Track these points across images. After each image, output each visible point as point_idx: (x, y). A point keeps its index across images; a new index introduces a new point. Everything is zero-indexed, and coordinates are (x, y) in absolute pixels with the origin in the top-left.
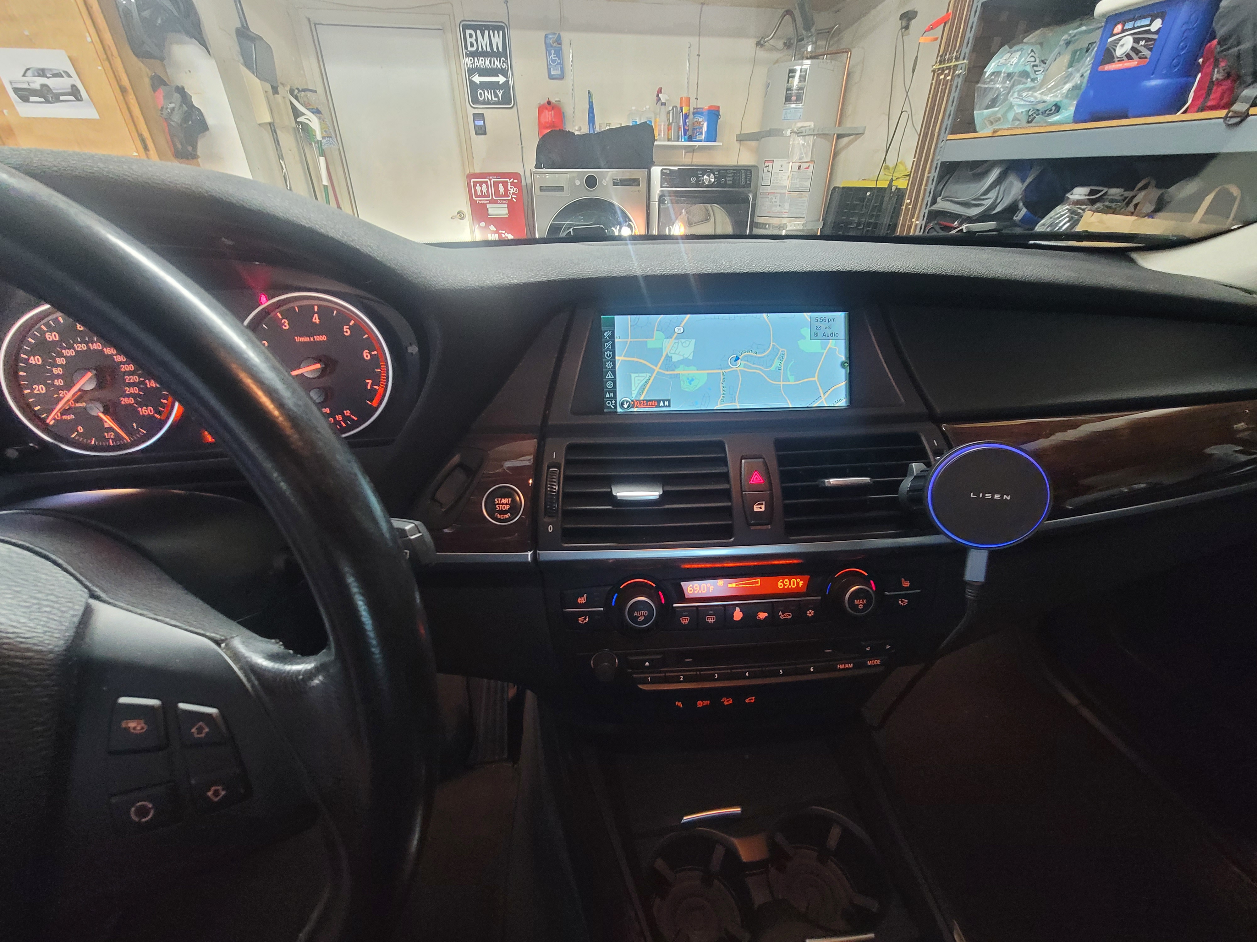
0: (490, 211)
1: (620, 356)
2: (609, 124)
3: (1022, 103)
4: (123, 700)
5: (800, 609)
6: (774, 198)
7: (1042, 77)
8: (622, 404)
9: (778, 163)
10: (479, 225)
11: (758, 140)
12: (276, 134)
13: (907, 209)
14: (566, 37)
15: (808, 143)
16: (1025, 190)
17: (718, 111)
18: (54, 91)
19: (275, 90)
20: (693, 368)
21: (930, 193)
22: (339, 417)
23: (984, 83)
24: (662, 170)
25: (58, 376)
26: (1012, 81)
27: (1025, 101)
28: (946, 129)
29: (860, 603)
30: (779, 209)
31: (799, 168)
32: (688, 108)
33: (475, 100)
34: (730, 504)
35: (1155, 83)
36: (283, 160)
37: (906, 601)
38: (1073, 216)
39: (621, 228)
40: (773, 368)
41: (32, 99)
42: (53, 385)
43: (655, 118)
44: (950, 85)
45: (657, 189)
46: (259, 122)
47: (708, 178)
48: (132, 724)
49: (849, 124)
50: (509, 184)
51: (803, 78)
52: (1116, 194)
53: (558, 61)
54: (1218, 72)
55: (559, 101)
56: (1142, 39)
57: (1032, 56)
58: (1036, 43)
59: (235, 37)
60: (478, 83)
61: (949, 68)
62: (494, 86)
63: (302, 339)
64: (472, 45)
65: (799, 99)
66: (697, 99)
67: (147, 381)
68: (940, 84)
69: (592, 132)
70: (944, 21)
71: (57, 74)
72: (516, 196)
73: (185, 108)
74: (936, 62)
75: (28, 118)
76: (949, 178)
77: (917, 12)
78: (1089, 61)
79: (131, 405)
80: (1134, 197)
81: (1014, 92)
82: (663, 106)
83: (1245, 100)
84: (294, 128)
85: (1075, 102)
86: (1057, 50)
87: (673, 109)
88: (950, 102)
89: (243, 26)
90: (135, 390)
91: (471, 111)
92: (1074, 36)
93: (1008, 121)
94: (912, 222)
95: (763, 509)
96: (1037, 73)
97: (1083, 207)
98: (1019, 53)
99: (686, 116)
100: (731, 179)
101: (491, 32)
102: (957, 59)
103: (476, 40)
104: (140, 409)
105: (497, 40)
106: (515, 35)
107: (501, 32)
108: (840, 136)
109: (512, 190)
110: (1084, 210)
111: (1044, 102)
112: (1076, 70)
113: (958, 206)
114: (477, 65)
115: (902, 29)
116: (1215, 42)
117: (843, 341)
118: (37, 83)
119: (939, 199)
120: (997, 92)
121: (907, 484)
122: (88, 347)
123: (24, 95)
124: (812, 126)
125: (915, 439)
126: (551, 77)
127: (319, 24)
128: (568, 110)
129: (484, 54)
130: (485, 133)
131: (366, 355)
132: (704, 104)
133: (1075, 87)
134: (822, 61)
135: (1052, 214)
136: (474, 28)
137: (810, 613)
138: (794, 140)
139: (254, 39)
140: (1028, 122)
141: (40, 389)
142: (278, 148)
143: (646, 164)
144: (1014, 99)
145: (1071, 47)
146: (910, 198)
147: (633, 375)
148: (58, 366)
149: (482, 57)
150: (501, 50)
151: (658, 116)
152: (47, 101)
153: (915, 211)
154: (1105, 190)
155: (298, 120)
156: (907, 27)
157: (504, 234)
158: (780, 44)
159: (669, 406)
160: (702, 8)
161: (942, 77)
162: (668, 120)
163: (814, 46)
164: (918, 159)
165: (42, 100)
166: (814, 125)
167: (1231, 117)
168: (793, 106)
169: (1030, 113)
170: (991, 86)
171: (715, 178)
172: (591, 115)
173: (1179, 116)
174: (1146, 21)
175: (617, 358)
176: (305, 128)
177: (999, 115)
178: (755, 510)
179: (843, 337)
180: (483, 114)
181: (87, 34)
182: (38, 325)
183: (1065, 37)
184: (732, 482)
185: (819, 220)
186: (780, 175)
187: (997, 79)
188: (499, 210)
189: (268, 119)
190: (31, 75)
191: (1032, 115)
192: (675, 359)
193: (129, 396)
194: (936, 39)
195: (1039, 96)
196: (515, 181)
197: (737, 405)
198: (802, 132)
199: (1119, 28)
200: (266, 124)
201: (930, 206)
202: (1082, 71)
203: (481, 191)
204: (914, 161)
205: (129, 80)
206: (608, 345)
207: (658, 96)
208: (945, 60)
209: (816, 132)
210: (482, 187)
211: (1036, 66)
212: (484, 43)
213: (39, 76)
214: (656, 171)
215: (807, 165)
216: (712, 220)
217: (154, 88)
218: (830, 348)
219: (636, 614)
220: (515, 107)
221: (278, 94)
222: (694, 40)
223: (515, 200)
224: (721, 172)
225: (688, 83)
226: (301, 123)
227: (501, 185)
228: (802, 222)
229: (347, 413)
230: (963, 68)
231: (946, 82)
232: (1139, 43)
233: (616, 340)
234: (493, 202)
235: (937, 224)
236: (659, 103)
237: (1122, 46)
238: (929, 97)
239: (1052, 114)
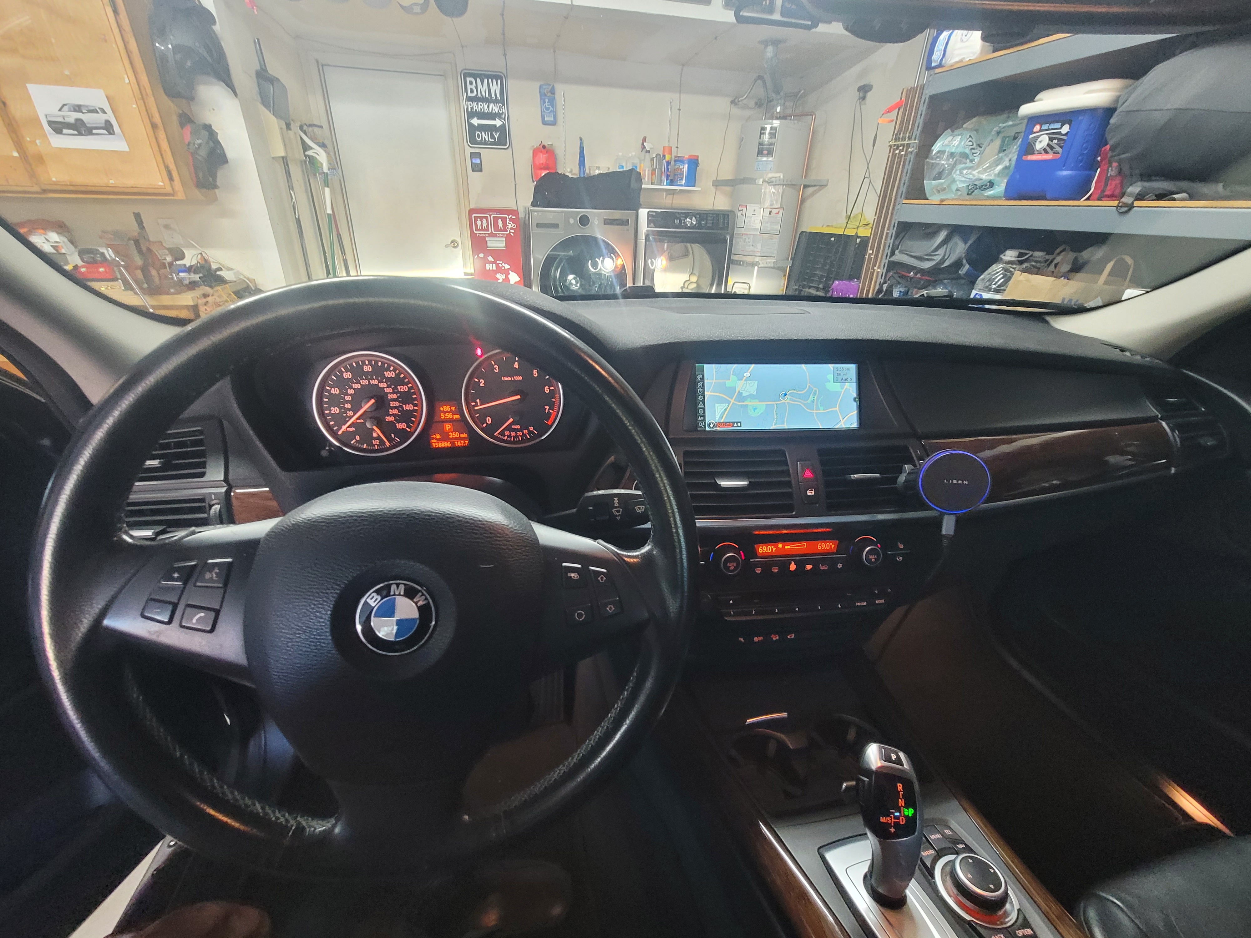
0: (489, 244)
1: (708, 391)
2: (599, 168)
3: (963, 179)
4: (564, 564)
5: (832, 563)
6: (747, 239)
7: (979, 159)
8: (709, 424)
9: (751, 208)
10: (478, 256)
11: (732, 186)
12: (288, 167)
13: (870, 258)
14: (560, 88)
15: (778, 191)
16: (968, 250)
17: (697, 160)
18: (88, 125)
19: (288, 126)
20: (757, 400)
21: (889, 246)
22: (526, 432)
23: (932, 159)
24: (648, 212)
25: (348, 402)
26: (955, 159)
27: (965, 177)
28: (902, 194)
29: (873, 558)
30: (752, 248)
31: (770, 213)
32: (670, 156)
33: (473, 140)
34: (791, 490)
35: (1065, 173)
36: (293, 190)
37: (901, 558)
38: (1006, 273)
39: (604, 259)
40: (809, 401)
41: (65, 131)
42: (344, 408)
43: (640, 163)
44: (904, 159)
45: (644, 227)
46: (273, 156)
47: (690, 220)
48: (572, 575)
49: (813, 177)
50: (508, 220)
51: (773, 135)
52: (1039, 257)
53: (551, 109)
54: (1112, 170)
55: (552, 145)
56: (1055, 138)
57: (970, 141)
58: (972, 130)
59: (255, 80)
60: (476, 125)
61: (903, 145)
62: (491, 129)
63: (506, 379)
64: (472, 91)
65: (770, 153)
66: (677, 147)
67: (404, 406)
68: (895, 158)
69: (582, 176)
70: (898, 106)
71: (93, 110)
72: (513, 231)
73: (211, 144)
74: (892, 139)
75: (60, 148)
76: (905, 235)
77: (872, 86)
78: (1016, 149)
79: (392, 421)
80: (1053, 259)
81: (957, 170)
82: (648, 154)
83: (1130, 195)
84: (301, 161)
85: (1005, 181)
86: (990, 139)
87: (656, 156)
88: (904, 174)
89: (261, 68)
90: (395, 411)
91: (469, 150)
92: (1004, 128)
93: (953, 191)
94: (874, 270)
95: (813, 494)
96: (974, 155)
97: (1014, 266)
98: (960, 137)
99: (668, 163)
100: (711, 222)
101: (490, 81)
102: (910, 138)
103: (476, 87)
104: (397, 424)
105: (495, 88)
106: (512, 85)
107: (499, 81)
108: (805, 186)
109: (510, 225)
110: (1014, 268)
111: (981, 180)
112: (1005, 155)
113: (913, 259)
114: (476, 110)
115: (859, 99)
116: (1108, 147)
117: (855, 384)
118: (72, 117)
119: (897, 252)
120: (942, 167)
121: (902, 478)
122: (369, 382)
123: (58, 127)
124: (782, 177)
125: (906, 449)
126: (544, 123)
127: (326, 65)
128: (559, 152)
129: (483, 100)
130: (481, 170)
131: (547, 390)
132: (684, 153)
133: (1006, 168)
134: (790, 121)
135: (989, 271)
136: (475, 76)
137: (840, 566)
138: (765, 189)
139: (273, 80)
140: (968, 194)
141: (335, 410)
142: (289, 180)
143: (635, 207)
144: (956, 175)
145: (1001, 135)
146: (872, 249)
147: (717, 405)
148: (348, 395)
149: (481, 102)
150: (498, 96)
151: (643, 162)
152: (80, 134)
153: (876, 262)
154: (1031, 253)
155: (307, 153)
156: (864, 98)
157: (501, 264)
158: (752, 104)
159: (740, 426)
160: (682, 70)
161: (897, 152)
162: (652, 165)
163: (782, 107)
164: (878, 217)
165: (76, 132)
166: (784, 177)
167: (1121, 207)
168: (765, 159)
169: (970, 188)
170: (937, 162)
171: (696, 221)
172: (582, 159)
173: (1082, 202)
174: (1058, 125)
175: (706, 393)
176: (312, 160)
177: (945, 186)
178: (808, 494)
179: (855, 381)
180: (480, 153)
181: (126, 76)
182: (339, 368)
183: (996, 129)
184: (792, 477)
185: (788, 259)
186: (753, 219)
187: (942, 156)
188: (497, 243)
189: (282, 154)
190: (67, 110)
191: (971, 189)
192: (744, 394)
193: (391, 415)
194: (892, 121)
195: (977, 174)
196: (513, 217)
197: (785, 426)
198: (772, 182)
199: (1037, 128)
200: (279, 157)
201: (890, 258)
202: (1010, 156)
203: (482, 225)
204: (875, 219)
205: (161, 117)
206: (700, 384)
207: (643, 144)
208: (899, 138)
209: (785, 183)
210: (482, 222)
211: (974, 149)
212: (483, 90)
213: (75, 111)
214: (643, 213)
215: (777, 211)
216: (691, 256)
217: (182, 125)
218: (846, 388)
219: (728, 565)
220: (510, 148)
221: (290, 129)
222: (676, 96)
223: (513, 235)
224: (702, 215)
225: (670, 134)
226: (309, 156)
227: (500, 220)
228: (773, 260)
229: (531, 428)
230: (915, 146)
231: (900, 157)
232: (1052, 141)
233: (705, 381)
234: (492, 235)
235: (897, 273)
236: (644, 150)
237: (1040, 142)
238: (886, 167)
239: (987, 189)
